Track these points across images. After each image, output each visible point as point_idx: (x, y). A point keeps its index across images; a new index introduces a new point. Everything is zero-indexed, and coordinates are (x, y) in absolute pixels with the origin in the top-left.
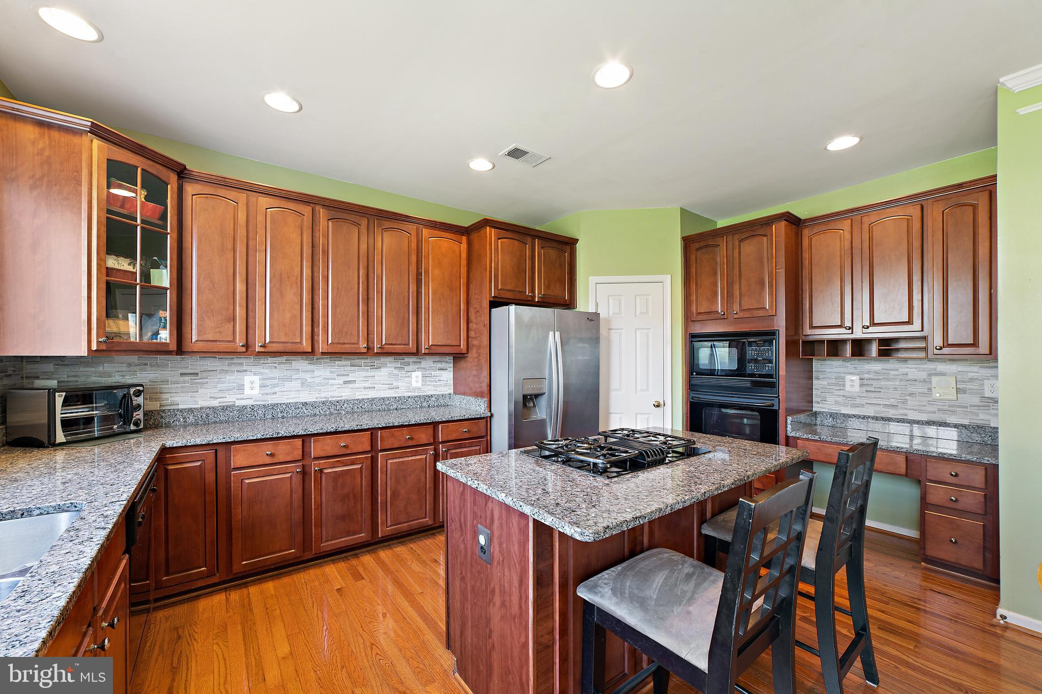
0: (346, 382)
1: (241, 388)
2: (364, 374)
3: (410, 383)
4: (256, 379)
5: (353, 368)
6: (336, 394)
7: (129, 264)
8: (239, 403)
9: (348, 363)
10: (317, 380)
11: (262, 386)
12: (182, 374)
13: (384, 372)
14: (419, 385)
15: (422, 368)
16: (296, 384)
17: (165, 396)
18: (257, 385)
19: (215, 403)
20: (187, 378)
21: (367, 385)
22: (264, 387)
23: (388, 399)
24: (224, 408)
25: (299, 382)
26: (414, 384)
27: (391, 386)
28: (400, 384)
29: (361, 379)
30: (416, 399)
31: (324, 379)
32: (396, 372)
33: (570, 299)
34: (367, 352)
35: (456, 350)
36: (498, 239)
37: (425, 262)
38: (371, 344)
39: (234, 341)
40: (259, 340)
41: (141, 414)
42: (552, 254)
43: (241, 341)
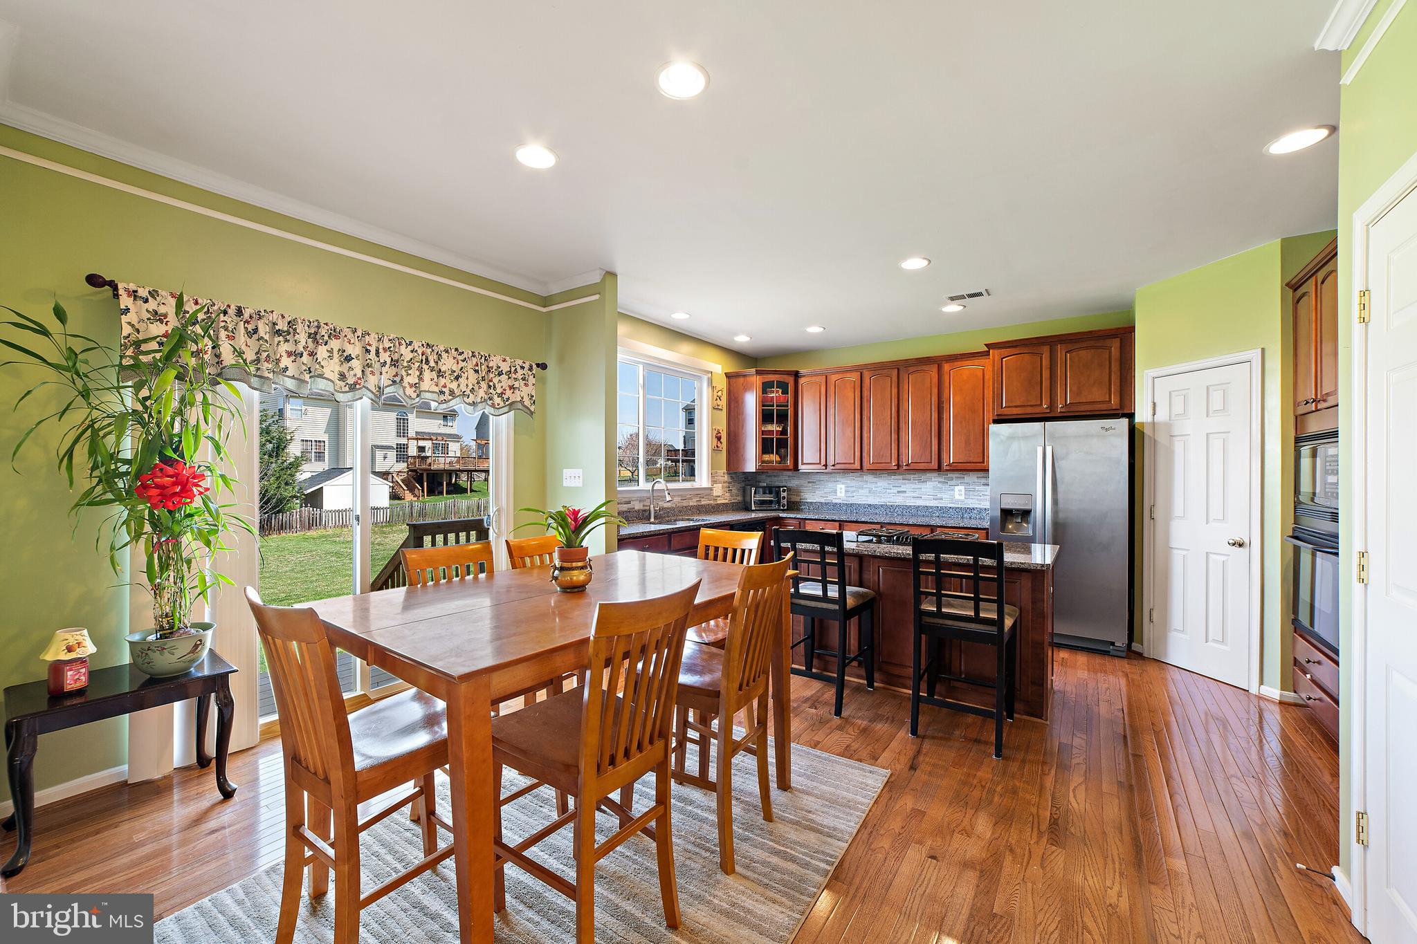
0: (899, 492)
1: (835, 492)
2: (913, 486)
3: (953, 496)
4: (843, 486)
5: (904, 481)
6: (892, 501)
7: (779, 427)
8: (834, 501)
9: (901, 477)
10: (878, 489)
11: (846, 491)
12: (811, 482)
13: (930, 485)
14: (962, 498)
15: (965, 483)
16: (865, 491)
17: (802, 494)
18: (843, 491)
19: (823, 500)
20: (810, 485)
21: (915, 495)
23: (931, 507)
24: (826, 504)
25: (868, 489)
26: (957, 497)
27: (935, 497)
28: (944, 496)
29: (910, 490)
30: (958, 510)
31: (884, 488)
32: (939, 485)
33: (1118, 402)
34: (898, 469)
35: (979, 466)
36: (1002, 359)
37: (946, 391)
38: (900, 463)
39: (820, 463)
40: (831, 462)
41: (785, 502)
42: (1085, 355)
43: (823, 462)
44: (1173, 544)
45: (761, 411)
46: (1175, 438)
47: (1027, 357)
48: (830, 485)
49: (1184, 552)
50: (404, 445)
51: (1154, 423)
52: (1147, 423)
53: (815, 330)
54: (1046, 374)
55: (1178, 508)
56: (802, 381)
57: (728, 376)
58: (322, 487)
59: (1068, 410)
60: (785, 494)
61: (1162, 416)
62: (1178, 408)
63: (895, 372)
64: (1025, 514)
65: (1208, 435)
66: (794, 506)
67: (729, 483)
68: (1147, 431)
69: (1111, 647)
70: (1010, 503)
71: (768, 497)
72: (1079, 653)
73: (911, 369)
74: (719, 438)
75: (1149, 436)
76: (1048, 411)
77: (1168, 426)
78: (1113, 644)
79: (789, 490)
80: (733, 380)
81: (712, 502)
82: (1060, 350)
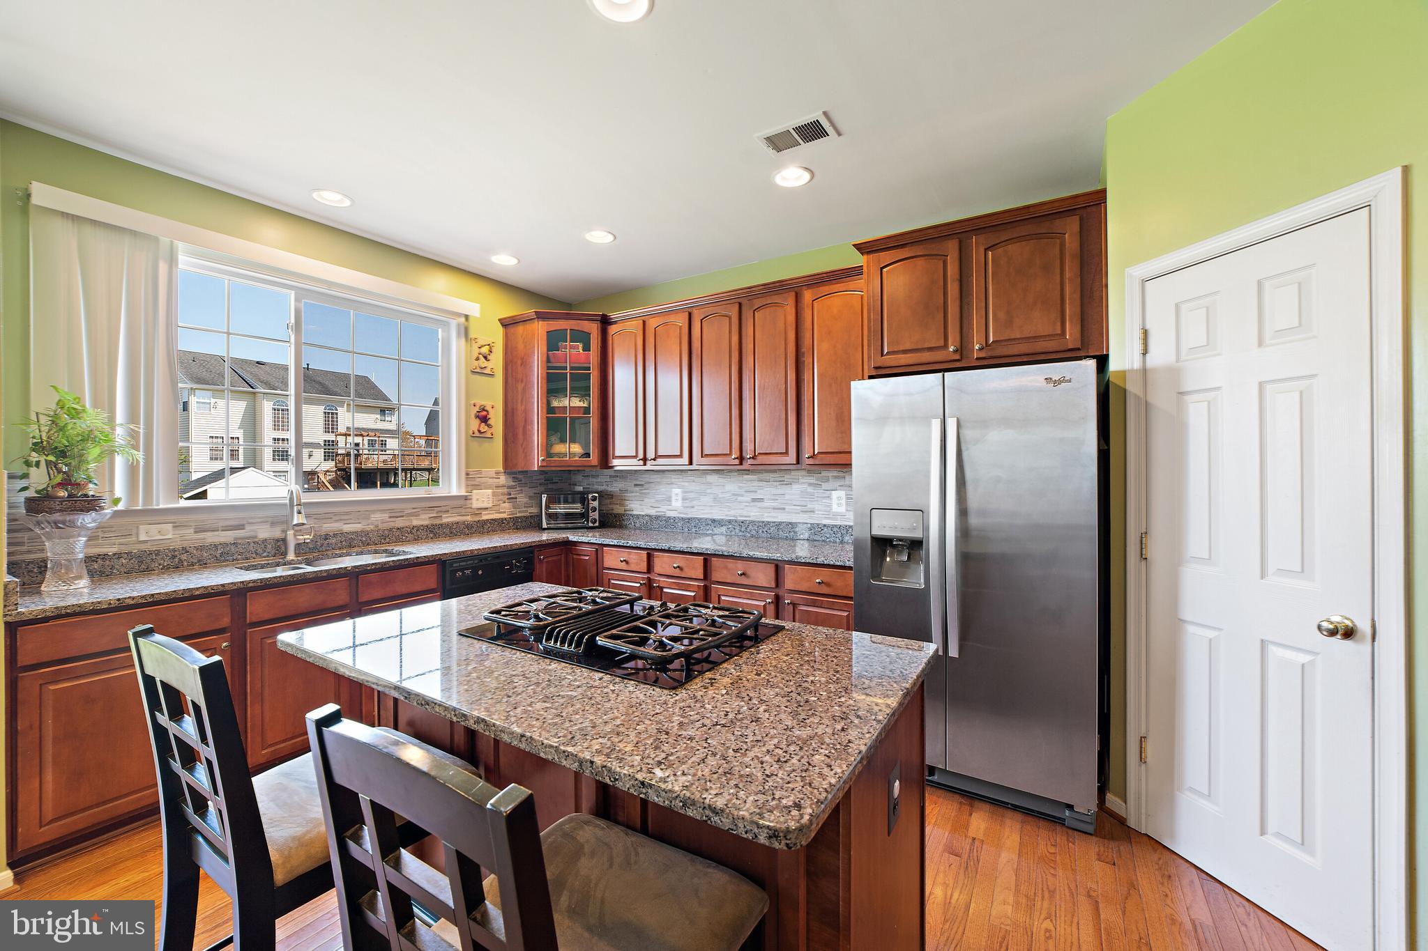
0: (754, 500)
1: (669, 499)
2: (774, 491)
3: (830, 506)
4: (678, 491)
5: (761, 484)
6: (745, 513)
7: (580, 401)
8: (668, 514)
9: (755, 477)
10: (727, 496)
11: (684, 499)
12: (636, 485)
13: (796, 489)
14: (841, 510)
15: (846, 486)
16: (708, 500)
17: (627, 503)
18: (680, 498)
19: (653, 512)
20: (637, 489)
21: (775, 504)
22: (686, 499)
23: (798, 525)
24: (657, 517)
25: (712, 496)
26: (835, 508)
27: (804, 509)
28: (816, 506)
29: (769, 497)
30: (835, 529)
31: (734, 495)
32: (810, 490)
33: (1078, 335)
34: (741, 464)
35: (847, 459)
36: (882, 268)
37: (808, 335)
38: (744, 454)
39: (635, 457)
40: (651, 454)
41: (596, 515)
42: (1018, 251)
43: (641, 455)
44: (1187, 613)
45: (545, 375)
46: (1187, 398)
47: (920, 263)
48: (663, 489)
49: (1211, 634)
50: (333, 441)
51: (1144, 370)
52: (1132, 370)
54: (953, 289)
55: (1196, 541)
56: (613, 329)
57: (507, 324)
58: (206, 491)
59: (990, 354)
60: (596, 504)
61: (1160, 355)
62: (1194, 334)
63: (734, 312)
64: (915, 546)
65: (1261, 385)
66: (611, 521)
67: (509, 487)
68: (1133, 388)
69: (1067, 813)
70: (885, 526)
71: (577, 508)
72: (1009, 814)
73: (758, 303)
74: (484, 419)
75: (1135, 395)
76: (957, 357)
77: (1174, 373)
78: (1070, 807)
79: (603, 496)
80: (512, 329)
81: (469, 518)
82: (976, 245)
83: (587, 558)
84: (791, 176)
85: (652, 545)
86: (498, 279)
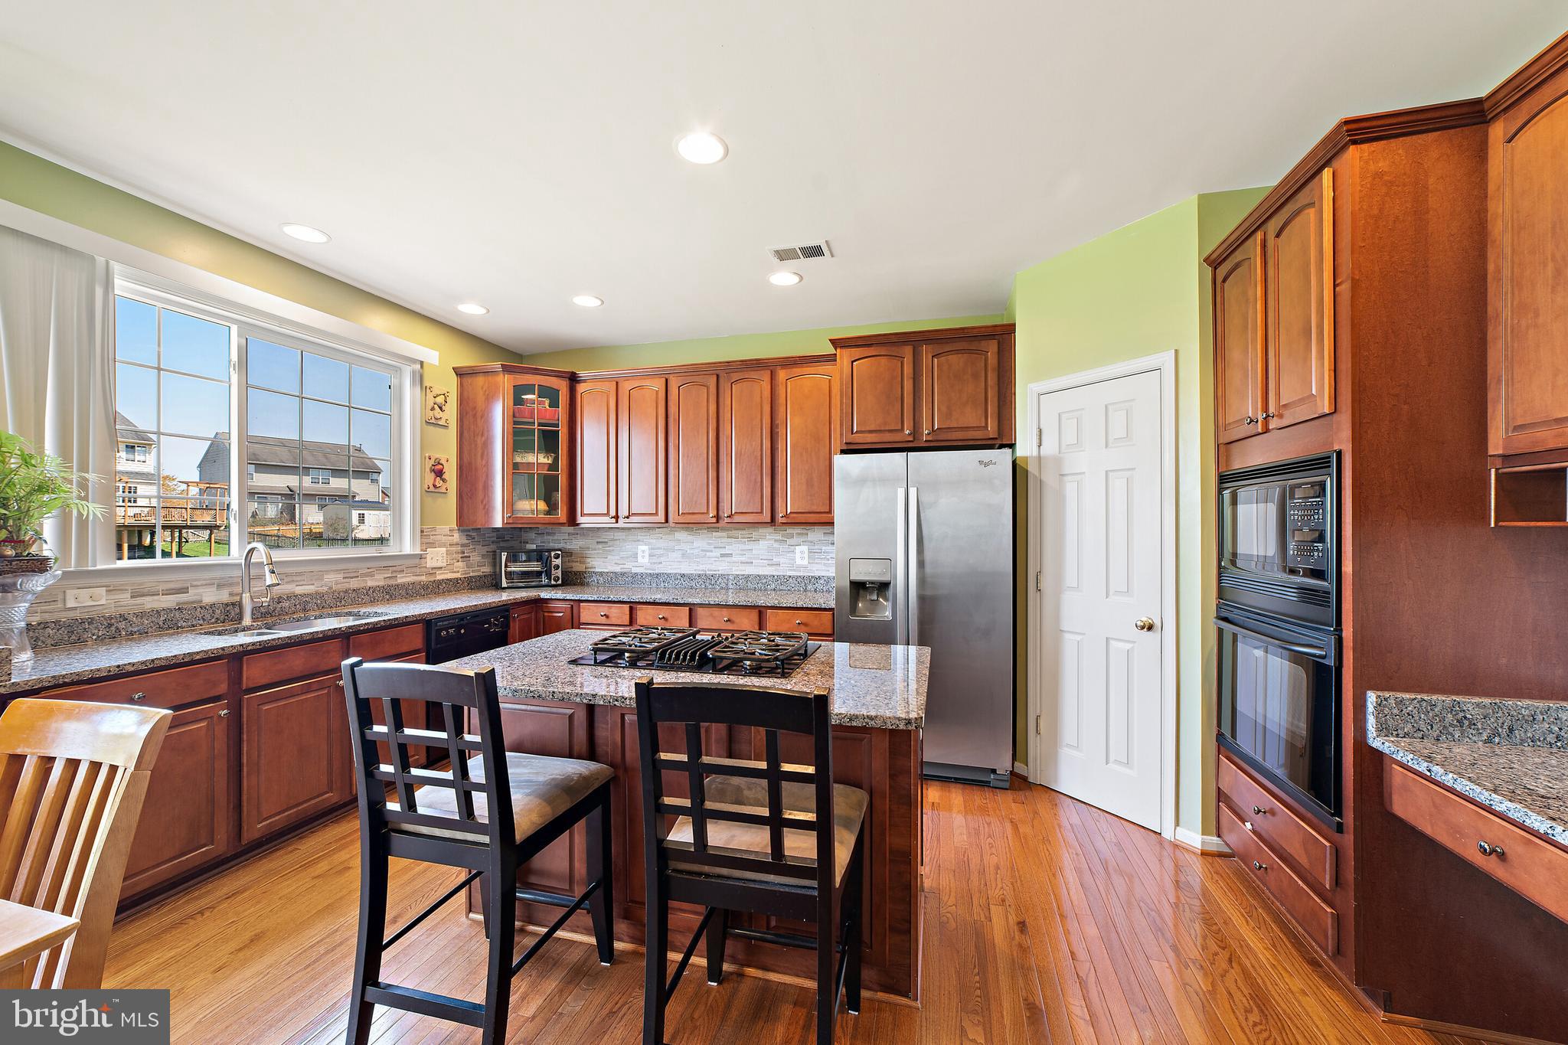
0: (723, 555)
1: (635, 556)
2: (742, 547)
3: (794, 559)
4: (646, 548)
5: (730, 540)
6: (713, 567)
7: (544, 458)
8: (635, 570)
9: (724, 534)
10: (696, 552)
12: (597, 542)
13: (763, 544)
14: (805, 562)
15: (808, 541)
16: (676, 555)
17: (589, 560)
18: (647, 554)
19: (617, 569)
20: (600, 546)
21: (743, 559)
22: (653, 556)
23: (765, 577)
24: (623, 574)
25: (681, 552)
26: (799, 561)
27: (770, 562)
28: (782, 560)
29: (737, 552)
30: (799, 580)
31: (702, 551)
32: (776, 545)
33: (996, 429)
34: (718, 522)
35: (824, 518)
36: (853, 362)
37: (782, 409)
38: (721, 513)
39: (608, 514)
40: (623, 511)
41: (559, 573)
42: (956, 361)
43: (613, 513)
44: (1065, 626)
45: (511, 431)
46: (1065, 478)
47: (883, 361)
48: (628, 546)
49: (1079, 638)
51: (1039, 457)
52: (1032, 457)
53: (586, 301)
54: (908, 385)
55: (1070, 578)
56: (581, 388)
57: (462, 373)
59: (936, 438)
60: (558, 562)
61: (1049, 448)
62: (1070, 437)
63: (713, 381)
64: (883, 587)
65: (1106, 472)
66: (572, 579)
67: (463, 545)
68: (1032, 469)
69: (992, 776)
70: (864, 572)
71: (535, 566)
72: (952, 785)
73: (735, 376)
74: (439, 474)
75: (1034, 475)
76: (911, 439)
77: (1058, 461)
78: (994, 771)
79: (567, 554)
80: (468, 380)
81: (423, 578)
82: (926, 352)
83: (561, 614)
84: (784, 277)
85: (636, 598)
86: (463, 330)
